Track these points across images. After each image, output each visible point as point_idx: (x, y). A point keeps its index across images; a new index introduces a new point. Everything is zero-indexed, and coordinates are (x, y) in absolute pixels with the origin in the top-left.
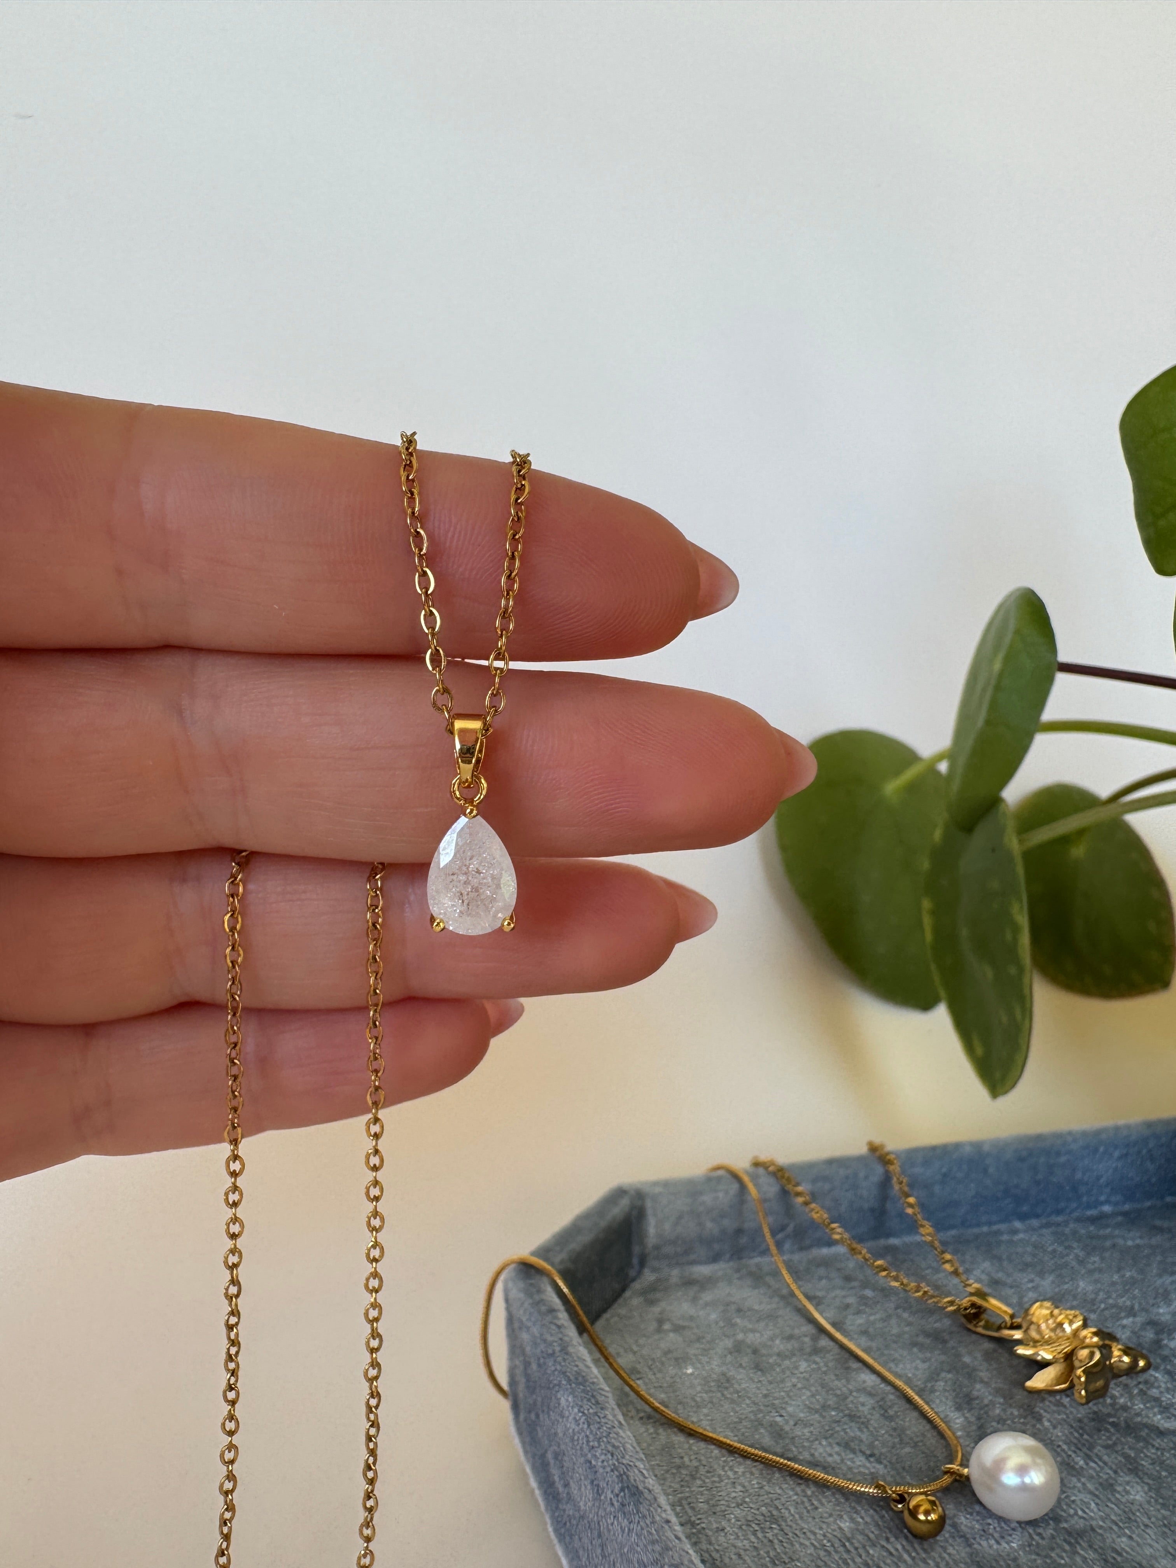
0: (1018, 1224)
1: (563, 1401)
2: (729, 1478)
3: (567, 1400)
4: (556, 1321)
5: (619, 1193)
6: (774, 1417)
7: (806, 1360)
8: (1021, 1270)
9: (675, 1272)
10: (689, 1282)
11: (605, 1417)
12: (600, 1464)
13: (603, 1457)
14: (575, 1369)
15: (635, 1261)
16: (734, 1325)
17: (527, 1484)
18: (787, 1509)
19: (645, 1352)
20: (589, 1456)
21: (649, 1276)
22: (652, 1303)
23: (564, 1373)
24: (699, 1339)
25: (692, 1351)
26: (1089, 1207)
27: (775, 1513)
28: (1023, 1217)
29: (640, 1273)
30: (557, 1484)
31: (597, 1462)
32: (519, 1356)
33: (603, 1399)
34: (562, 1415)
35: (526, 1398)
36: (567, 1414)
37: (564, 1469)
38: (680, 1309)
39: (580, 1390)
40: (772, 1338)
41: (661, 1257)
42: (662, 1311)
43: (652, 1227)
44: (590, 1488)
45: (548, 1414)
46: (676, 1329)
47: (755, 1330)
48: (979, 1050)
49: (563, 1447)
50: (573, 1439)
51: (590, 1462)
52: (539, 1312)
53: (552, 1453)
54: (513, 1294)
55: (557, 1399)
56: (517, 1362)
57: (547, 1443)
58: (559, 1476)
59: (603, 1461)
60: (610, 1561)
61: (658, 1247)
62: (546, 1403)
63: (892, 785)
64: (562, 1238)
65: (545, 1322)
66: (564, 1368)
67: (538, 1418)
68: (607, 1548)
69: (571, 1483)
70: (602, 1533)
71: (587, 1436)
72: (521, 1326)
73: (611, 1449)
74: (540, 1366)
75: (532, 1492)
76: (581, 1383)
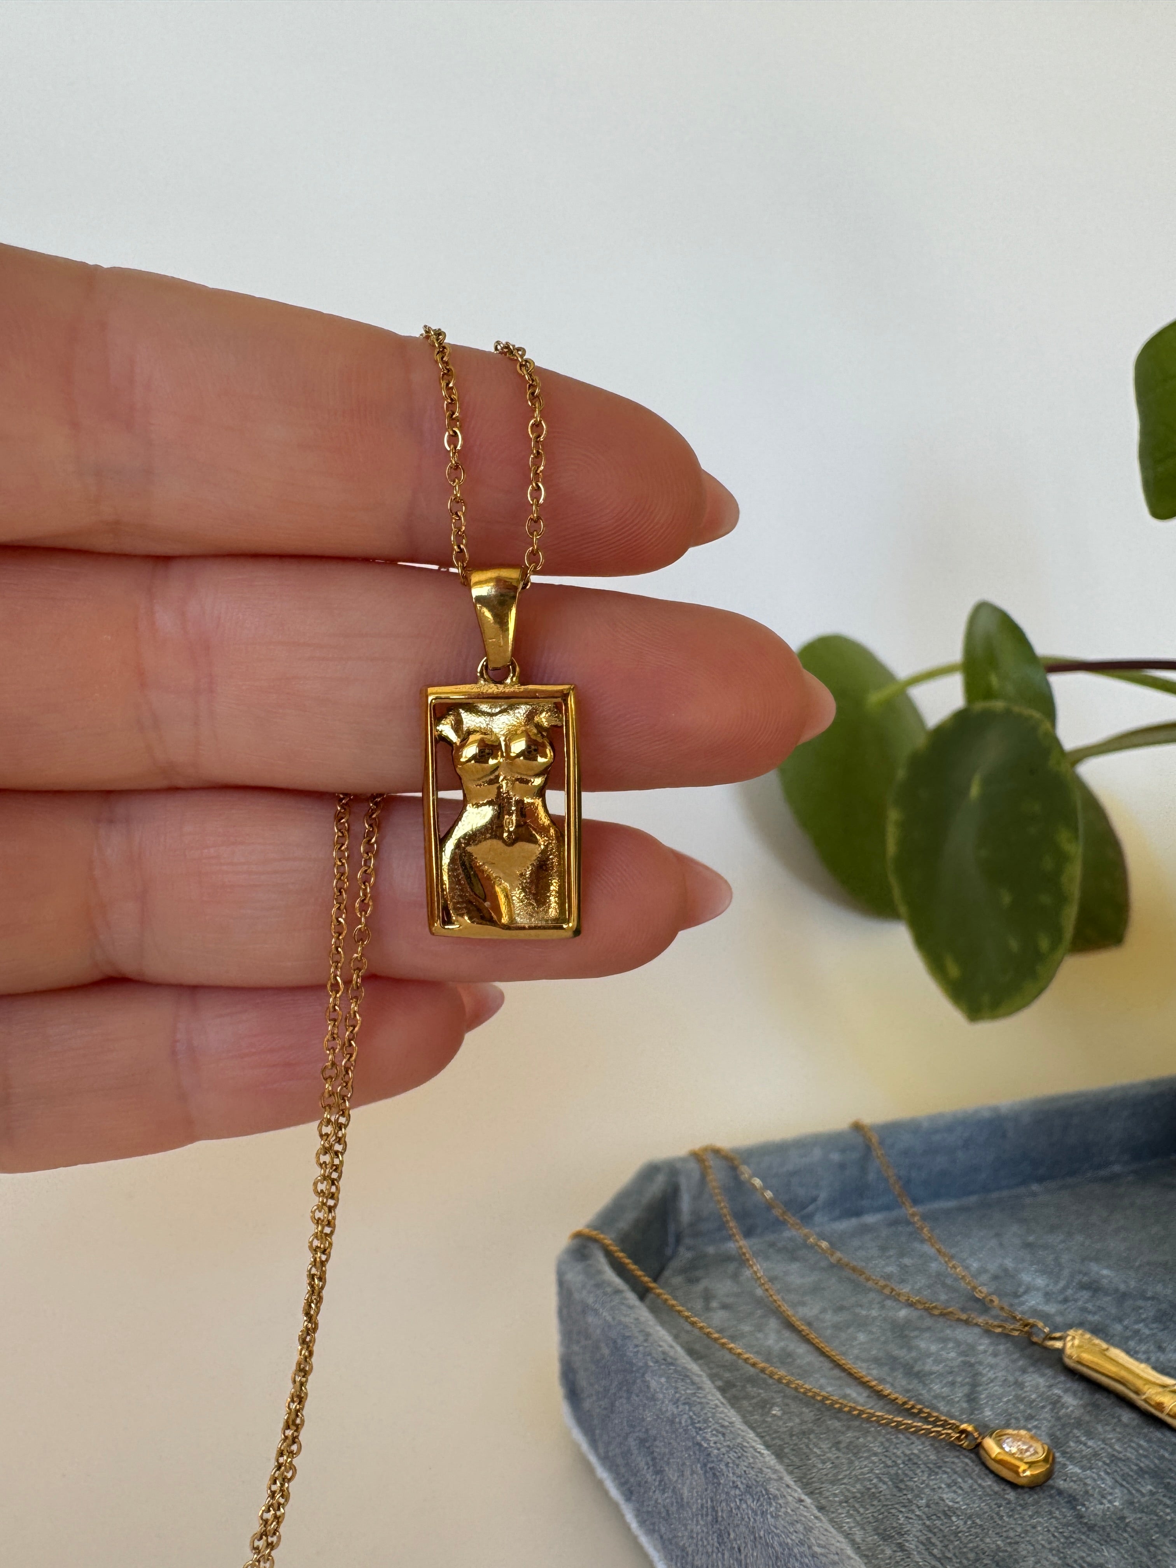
0: (1035, 1187)
1: (653, 1384)
3: (659, 1383)
4: (625, 1302)
5: (651, 1171)
8: (1049, 1232)
9: (711, 1249)
10: (726, 1259)
12: (712, 1444)
13: (714, 1438)
14: (660, 1349)
15: (671, 1240)
21: (685, 1255)
22: (693, 1281)
23: (650, 1354)
26: (1099, 1167)
28: (1040, 1180)
29: (675, 1253)
30: (644, 1472)
31: (708, 1444)
32: (578, 1342)
33: (696, 1379)
34: (653, 1399)
35: (592, 1385)
36: (661, 1396)
37: (655, 1454)
38: (723, 1287)
39: (671, 1371)
40: (824, 1310)
41: (696, 1235)
42: (706, 1290)
43: (685, 1204)
44: (701, 1472)
45: (628, 1398)
46: (725, 1307)
47: (803, 1304)
48: (954, 971)
49: (653, 1432)
50: (672, 1422)
51: (700, 1445)
52: (605, 1294)
53: (635, 1440)
54: (569, 1276)
55: (644, 1381)
56: (576, 1348)
57: (627, 1429)
58: (647, 1464)
59: (715, 1443)
60: (733, 1548)
61: (692, 1225)
62: (625, 1388)
63: (874, 698)
64: (608, 1218)
65: (614, 1303)
66: (648, 1349)
67: (612, 1404)
68: (729, 1534)
69: (667, 1469)
70: (720, 1519)
71: (691, 1418)
72: (585, 1309)
73: (721, 1429)
74: (617, 1349)
75: (600, 1483)
76: (671, 1363)
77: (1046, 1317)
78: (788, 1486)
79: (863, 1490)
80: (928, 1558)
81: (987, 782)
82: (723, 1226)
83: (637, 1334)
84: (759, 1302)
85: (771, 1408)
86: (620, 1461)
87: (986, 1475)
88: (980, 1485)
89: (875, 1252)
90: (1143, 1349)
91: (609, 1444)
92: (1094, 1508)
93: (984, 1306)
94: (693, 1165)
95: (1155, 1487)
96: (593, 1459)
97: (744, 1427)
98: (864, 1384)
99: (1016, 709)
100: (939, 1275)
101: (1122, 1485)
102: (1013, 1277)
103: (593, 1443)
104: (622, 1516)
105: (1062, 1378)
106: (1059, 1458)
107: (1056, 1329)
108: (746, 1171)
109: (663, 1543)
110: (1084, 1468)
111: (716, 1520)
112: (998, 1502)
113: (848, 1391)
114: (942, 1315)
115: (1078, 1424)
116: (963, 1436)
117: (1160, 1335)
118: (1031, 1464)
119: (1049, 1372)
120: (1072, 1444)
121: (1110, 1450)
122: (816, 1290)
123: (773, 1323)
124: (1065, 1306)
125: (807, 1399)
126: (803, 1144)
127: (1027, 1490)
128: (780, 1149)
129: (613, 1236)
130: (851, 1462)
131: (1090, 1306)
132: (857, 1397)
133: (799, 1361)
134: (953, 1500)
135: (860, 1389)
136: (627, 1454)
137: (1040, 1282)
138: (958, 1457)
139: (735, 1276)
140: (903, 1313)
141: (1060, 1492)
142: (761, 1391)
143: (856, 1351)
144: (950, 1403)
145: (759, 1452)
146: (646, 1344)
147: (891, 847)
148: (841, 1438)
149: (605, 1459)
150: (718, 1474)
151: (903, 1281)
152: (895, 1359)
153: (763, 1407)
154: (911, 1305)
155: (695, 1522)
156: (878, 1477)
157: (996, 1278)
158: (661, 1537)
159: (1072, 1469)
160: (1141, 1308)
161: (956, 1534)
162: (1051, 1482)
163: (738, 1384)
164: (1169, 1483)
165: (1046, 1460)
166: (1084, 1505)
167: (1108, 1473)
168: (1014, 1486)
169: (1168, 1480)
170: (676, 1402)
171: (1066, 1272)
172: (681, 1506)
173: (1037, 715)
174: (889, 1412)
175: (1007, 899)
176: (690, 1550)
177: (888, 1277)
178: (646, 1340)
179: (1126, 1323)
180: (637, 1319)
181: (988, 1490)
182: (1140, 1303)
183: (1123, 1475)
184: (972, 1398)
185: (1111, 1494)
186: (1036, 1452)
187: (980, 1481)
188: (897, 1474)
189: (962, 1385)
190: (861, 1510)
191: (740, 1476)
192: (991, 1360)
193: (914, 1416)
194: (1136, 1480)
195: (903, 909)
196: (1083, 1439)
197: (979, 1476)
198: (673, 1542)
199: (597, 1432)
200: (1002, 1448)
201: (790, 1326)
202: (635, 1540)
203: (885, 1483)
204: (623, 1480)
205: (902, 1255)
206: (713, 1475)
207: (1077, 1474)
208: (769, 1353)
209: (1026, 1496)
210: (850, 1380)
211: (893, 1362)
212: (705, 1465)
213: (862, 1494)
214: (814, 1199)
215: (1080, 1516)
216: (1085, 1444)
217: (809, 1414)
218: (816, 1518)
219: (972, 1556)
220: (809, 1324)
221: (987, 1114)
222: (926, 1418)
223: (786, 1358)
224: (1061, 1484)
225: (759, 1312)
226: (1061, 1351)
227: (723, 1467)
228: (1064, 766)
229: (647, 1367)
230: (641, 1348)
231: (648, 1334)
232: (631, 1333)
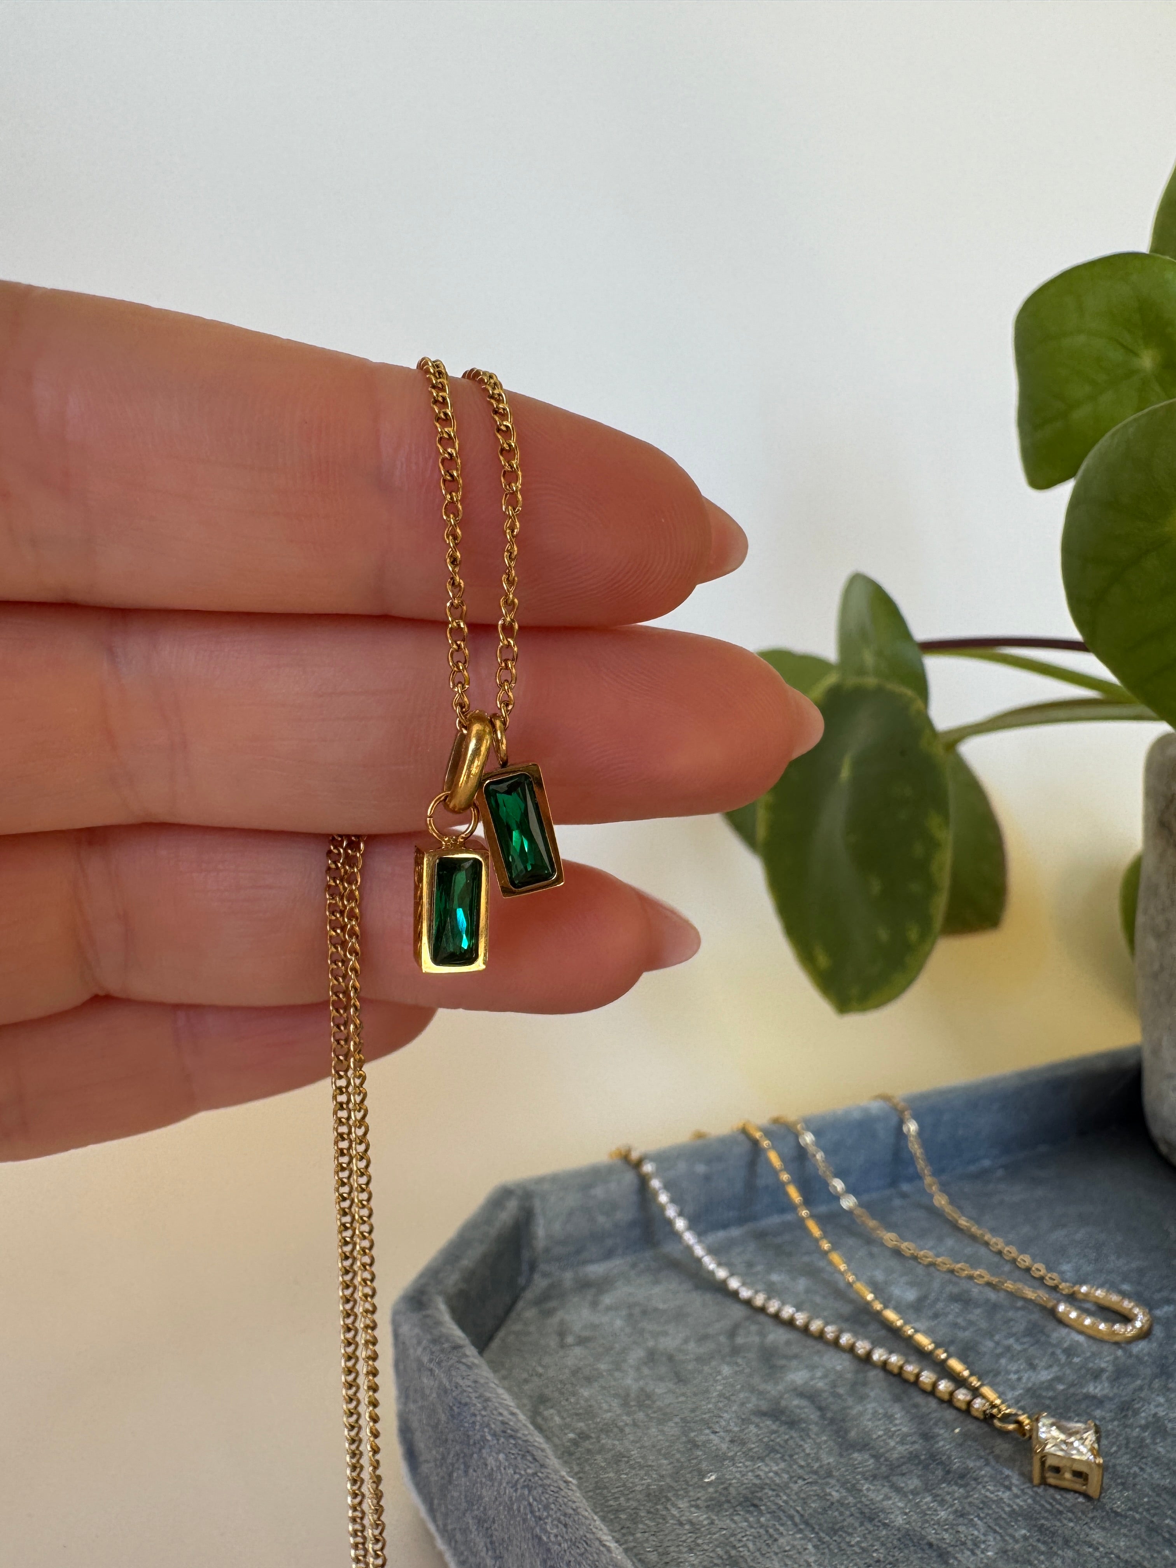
2: (673, 1516)
3: (497, 1460)
4: (464, 1360)
5: (502, 1196)
6: (707, 1435)
7: (728, 1364)
9: (568, 1276)
10: (584, 1285)
11: (547, 1477)
12: (553, 1539)
14: (500, 1418)
15: (525, 1267)
16: (642, 1332)
17: (434, 1547)
18: (745, 1546)
19: (551, 1373)
20: (538, 1530)
21: (540, 1283)
22: (549, 1313)
23: (488, 1425)
24: (608, 1350)
25: (602, 1367)
27: (733, 1553)
29: (529, 1280)
30: (483, 1554)
31: (549, 1537)
32: (415, 1401)
33: (538, 1454)
35: (429, 1450)
37: (494, 1538)
38: (580, 1318)
39: (511, 1445)
40: (686, 1341)
41: (552, 1260)
42: (561, 1322)
43: (540, 1229)
45: (466, 1472)
46: (580, 1342)
47: (665, 1334)
48: (823, 960)
49: (492, 1514)
50: (511, 1507)
51: (539, 1537)
52: (442, 1351)
53: (473, 1518)
54: (404, 1331)
55: (481, 1457)
56: (412, 1407)
57: (465, 1505)
58: (486, 1546)
59: (556, 1536)
61: (548, 1249)
62: (462, 1460)
65: (451, 1362)
66: (486, 1419)
67: (450, 1475)
69: (506, 1556)
71: (530, 1504)
72: (421, 1367)
73: (563, 1518)
74: (453, 1416)
75: (440, 1555)
76: (511, 1436)
81: (857, 764)
83: (475, 1401)
86: (458, 1536)
90: (1014, 1369)
91: (446, 1515)
94: (548, 1187)
95: (1029, 1531)
96: (432, 1528)
99: (889, 686)
101: (995, 1532)
112: (867, 1561)
117: (1032, 1351)
122: (678, 1316)
124: (936, 1322)
131: (960, 1320)
136: (465, 1531)
139: (594, 1305)
143: (719, 1388)
146: (484, 1413)
149: (443, 1531)
160: (1011, 1320)
163: (593, 1435)
164: (1043, 1525)
167: (980, 1519)
169: (1043, 1521)
170: (514, 1485)
173: (909, 693)
175: (876, 887)
178: (485, 1408)
179: (997, 1338)
180: (475, 1382)
182: (1011, 1314)
183: (996, 1519)
185: (984, 1542)
194: (1008, 1523)
195: (772, 897)
199: (436, 1502)
204: (462, 1558)
221: (857, 1115)
228: (938, 750)
229: (484, 1439)
230: (478, 1418)
231: (488, 1400)
232: (468, 1400)
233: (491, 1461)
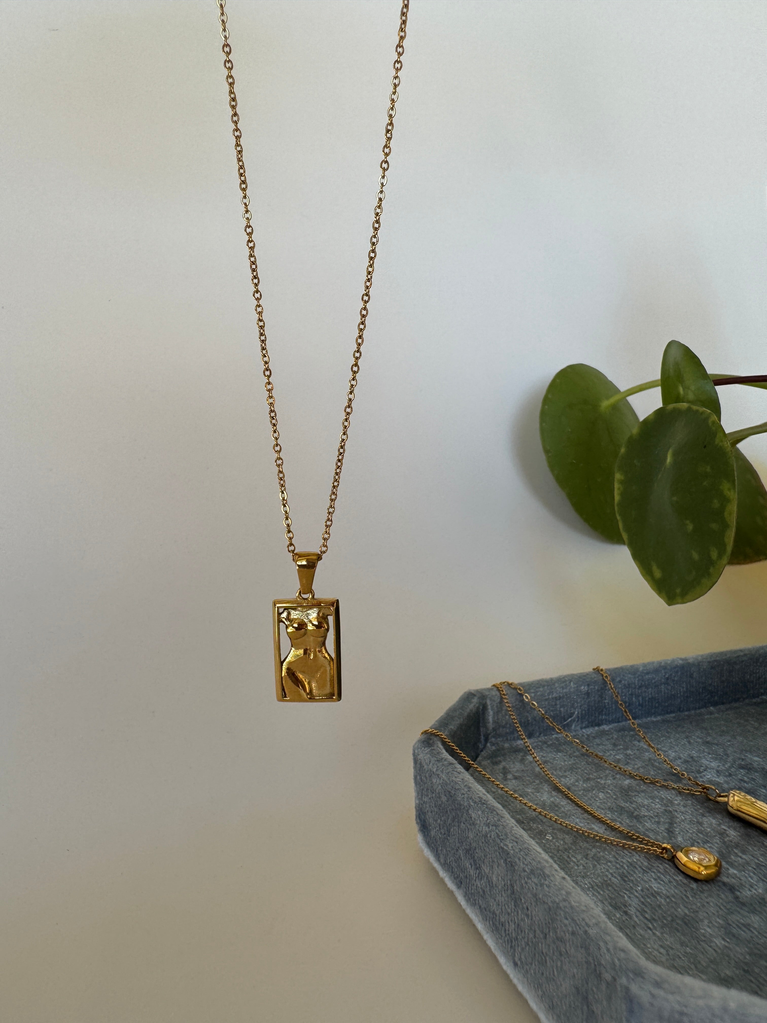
0: (712, 709)
3: (477, 814)
4: (456, 770)
5: (469, 696)
8: (721, 735)
9: (507, 745)
10: (516, 750)
12: (510, 848)
13: (511, 845)
14: (478, 796)
15: (482, 738)
21: (491, 748)
22: (496, 763)
23: (471, 799)
26: (754, 696)
28: (715, 704)
29: (485, 747)
30: (469, 869)
31: (508, 848)
32: (427, 796)
33: (499, 812)
34: (474, 824)
35: (436, 821)
36: (478, 822)
37: (476, 858)
38: (515, 767)
39: (484, 808)
40: (577, 780)
41: (497, 736)
42: (504, 768)
43: (490, 716)
44: (504, 865)
45: (459, 826)
46: (516, 778)
47: (564, 777)
48: (658, 574)
49: (474, 845)
50: (486, 836)
51: (503, 848)
52: (443, 765)
53: (463, 850)
54: (421, 756)
55: (468, 814)
56: (426, 799)
57: (458, 845)
58: (471, 864)
59: (512, 847)
60: (523, 908)
61: (494, 729)
62: (456, 820)
63: (605, 404)
64: (443, 723)
65: (449, 771)
66: (470, 796)
67: (449, 831)
68: (521, 900)
69: (483, 866)
70: (515, 891)
71: (497, 833)
72: (432, 774)
73: (515, 839)
74: (451, 796)
75: (442, 881)
76: (484, 803)
77: (718, 784)
78: (556, 870)
79: (602, 881)
80: (641, 918)
81: (675, 455)
82: (515, 730)
83: (463, 788)
84: (537, 776)
85: (545, 835)
86: (454, 864)
87: (679, 873)
88: (674, 879)
89: (610, 746)
91: (447, 855)
92: (746, 893)
93: (678, 777)
94: (495, 692)
96: (436, 865)
97: (529, 838)
98: (603, 822)
99: (695, 408)
100: (650, 759)
102: (696, 761)
103: (437, 856)
104: (456, 899)
105: (727, 820)
106: (724, 863)
107: (724, 791)
108: (527, 697)
109: (481, 911)
110: (740, 871)
111: (513, 893)
112: (686, 889)
113: (593, 826)
114: (652, 783)
115: (737, 846)
116: (665, 851)
118: (706, 867)
119: (719, 816)
120: (732, 857)
121: (757, 861)
122: (572, 769)
123: (546, 787)
124: (730, 778)
125: (568, 830)
126: (563, 681)
127: (704, 882)
128: (549, 684)
129: (446, 733)
130: (594, 866)
131: (746, 779)
132: (598, 829)
133: (563, 809)
134: (658, 888)
135: (600, 825)
136: (458, 860)
137: (714, 764)
138: (661, 864)
139: (522, 761)
140: (627, 782)
141: (724, 884)
142: (539, 826)
143: (598, 804)
144: (657, 833)
145: (538, 852)
146: (469, 793)
147: (617, 498)
148: (589, 852)
150: (514, 864)
151: (627, 764)
152: (622, 808)
153: (540, 835)
154: (631, 777)
155: (500, 895)
156: (612, 874)
157: (686, 762)
158: (480, 907)
159: (732, 871)
161: (659, 906)
162: (719, 878)
163: (525, 821)
165: (716, 865)
166: (739, 891)
167: (755, 874)
168: (696, 880)
170: (488, 825)
171: (730, 759)
172: (492, 887)
173: (709, 412)
174: (618, 838)
175: (690, 527)
176: (497, 913)
177: (618, 761)
178: (469, 791)
180: (463, 779)
181: (680, 882)
184: (670, 831)
185: (756, 885)
186: (710, 860)
187: (675, 877)
188: (623, 873)
189: (664, 823)
190: (602, 893)
191: (527, 865)
192: (683, 809)
193: (634, 840)
195: (625, 536)
196: (740, 854)
197: (674, 874)
198: (487, 910)
199: (440, 849)
200: (688, 858)
201: (557, 789)
202: (464, 911)
203: (615, 877)
205: (626, 749)
206: (511, 866)
207: (735, 874)
208: (545, 805)
209: (704, 886)
210: (594, 820)
211: (621, 810)
212: (506, 860)
213: (602, 884)
214: (571, 715)
215: (737, 898)
216: (741, 857)
217: (568, 839)
218: (573, 887)
219: (669, 919)
220: (569, 789)
221: (680, 663)
222: (641, 841)
223: (554, 807)
224: (725, 879)
225: (537, 782)
226: (727, 803)
227: (517, 860)
228: (727, 444)
229: (470, 806)
230: (466, 795)
231: (470, 788)
232: (459, 787)
233: (473, 815)
